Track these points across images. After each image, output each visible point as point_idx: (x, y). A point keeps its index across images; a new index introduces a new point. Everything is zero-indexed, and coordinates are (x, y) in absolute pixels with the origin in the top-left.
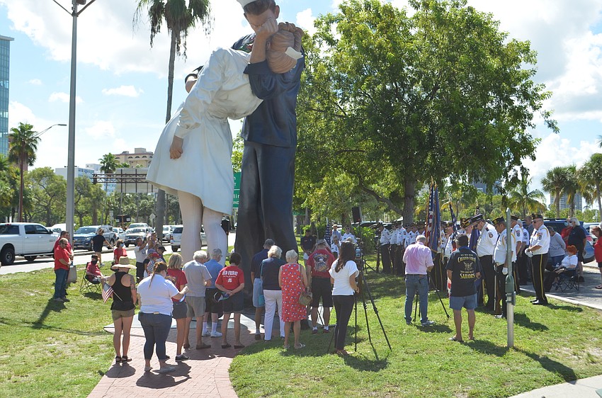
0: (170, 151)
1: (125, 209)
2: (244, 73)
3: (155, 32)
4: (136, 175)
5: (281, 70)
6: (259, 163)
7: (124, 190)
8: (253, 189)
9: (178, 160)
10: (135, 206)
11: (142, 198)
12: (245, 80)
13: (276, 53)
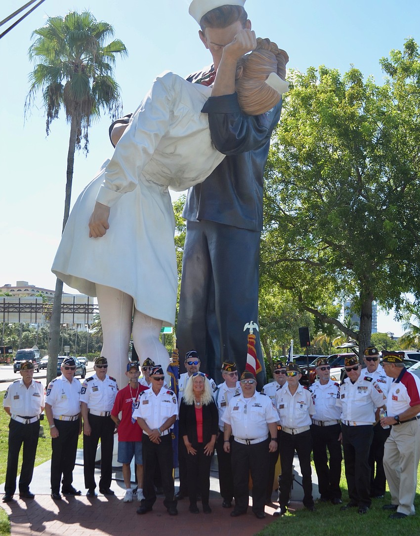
0: (90, 225)
1: (7, 341)
2: (202, 111)
3: (51, 117)
4: (19, 304)
5: (257, 108)
6: (212, 253)
7: (6, 320)
8: (200, 291)
9: (101, 240)
10: (17, 337)
11: (24, 331)
12: (201, 123)
13: (251, 82)
